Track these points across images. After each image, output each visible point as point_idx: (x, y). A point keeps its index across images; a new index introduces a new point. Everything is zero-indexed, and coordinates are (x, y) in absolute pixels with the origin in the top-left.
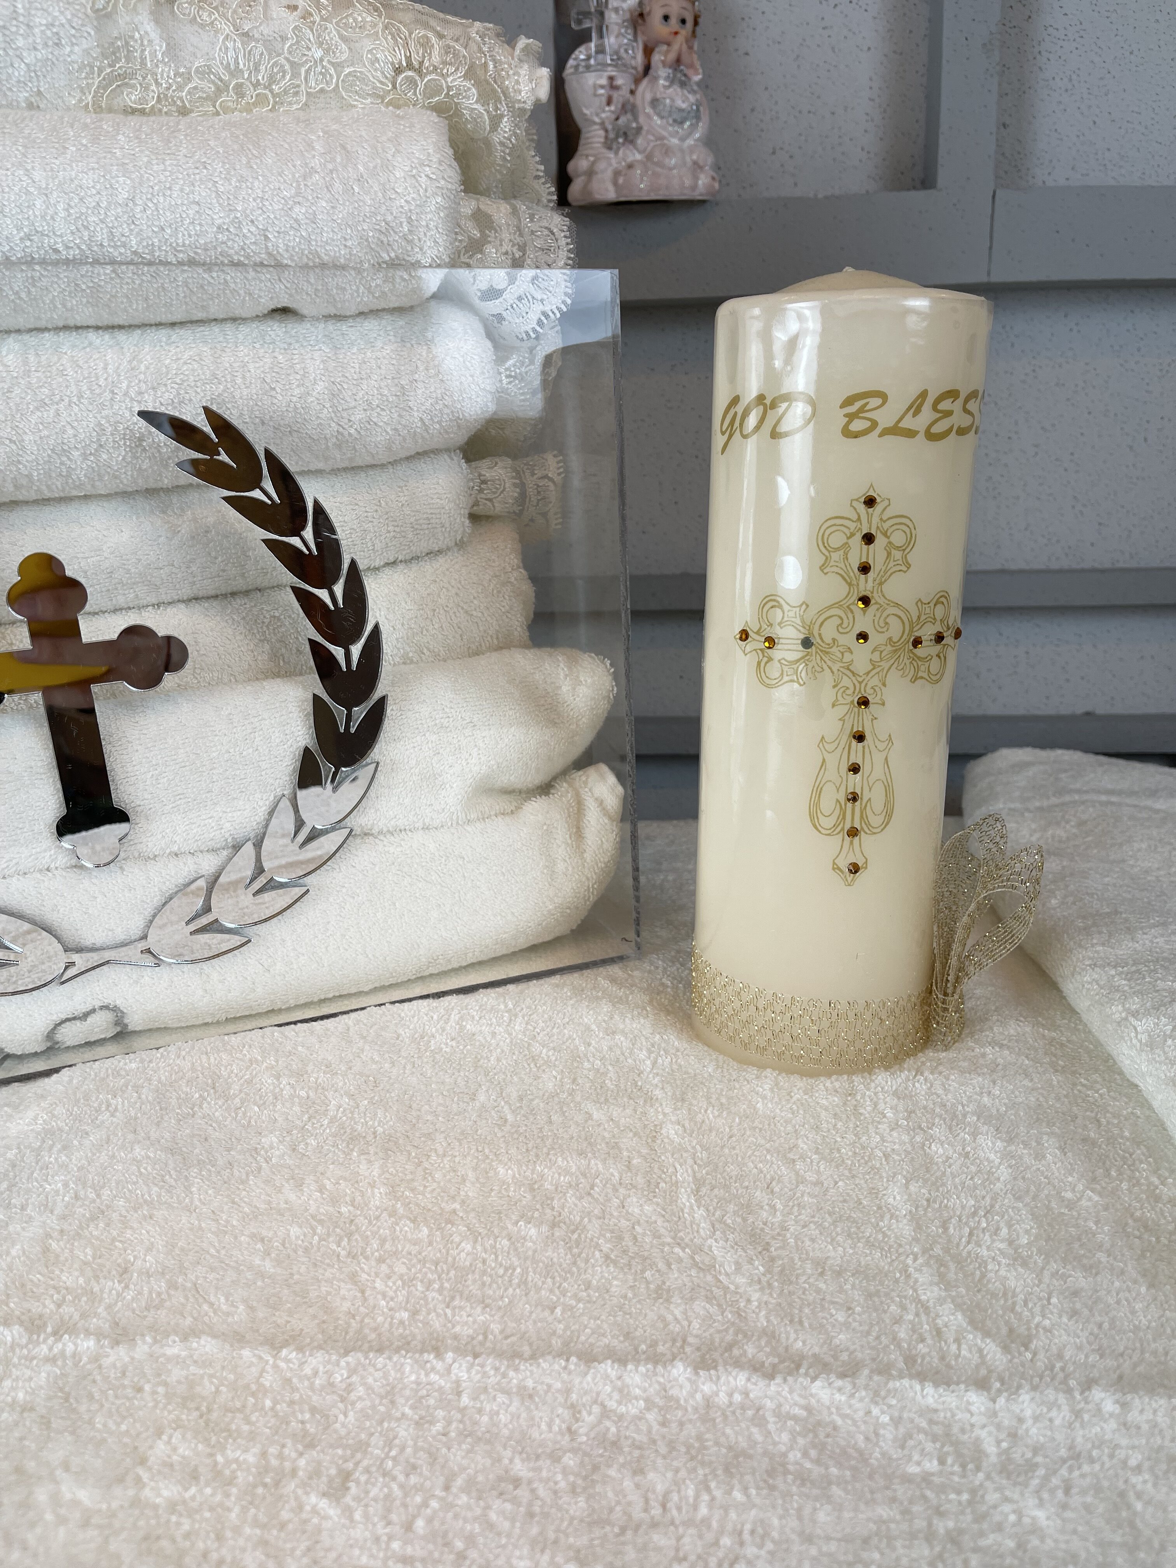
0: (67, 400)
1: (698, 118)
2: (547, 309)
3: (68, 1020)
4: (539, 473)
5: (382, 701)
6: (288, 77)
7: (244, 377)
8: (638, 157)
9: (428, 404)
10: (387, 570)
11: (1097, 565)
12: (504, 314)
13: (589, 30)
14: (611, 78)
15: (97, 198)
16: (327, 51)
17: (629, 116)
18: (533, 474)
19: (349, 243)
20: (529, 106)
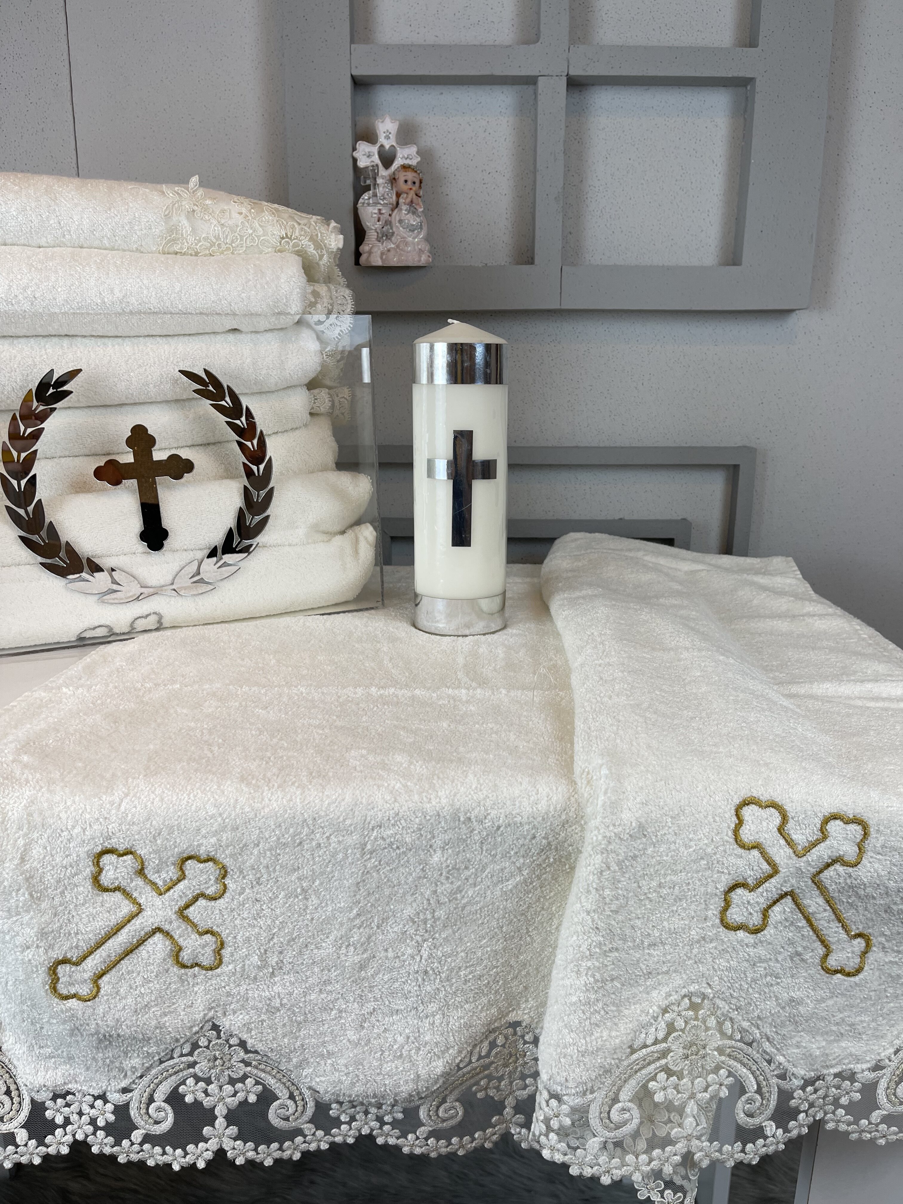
0: (149, 364)
1: (421, 228)
2: (342, 329)
3: (140, 617)
5: (272, 489)
6: (239, 241)
7: (218, 356)
8: (393, 246)
10: (275, 435)
11: (623, 445)
12: (325, 331)
13: (370, 185)
14: (380, 210)
15: (167, 291)
16: (254, 231)
17: (389, 227)
18: (338, 396)
19: (262, 306)
20: (335, 250)
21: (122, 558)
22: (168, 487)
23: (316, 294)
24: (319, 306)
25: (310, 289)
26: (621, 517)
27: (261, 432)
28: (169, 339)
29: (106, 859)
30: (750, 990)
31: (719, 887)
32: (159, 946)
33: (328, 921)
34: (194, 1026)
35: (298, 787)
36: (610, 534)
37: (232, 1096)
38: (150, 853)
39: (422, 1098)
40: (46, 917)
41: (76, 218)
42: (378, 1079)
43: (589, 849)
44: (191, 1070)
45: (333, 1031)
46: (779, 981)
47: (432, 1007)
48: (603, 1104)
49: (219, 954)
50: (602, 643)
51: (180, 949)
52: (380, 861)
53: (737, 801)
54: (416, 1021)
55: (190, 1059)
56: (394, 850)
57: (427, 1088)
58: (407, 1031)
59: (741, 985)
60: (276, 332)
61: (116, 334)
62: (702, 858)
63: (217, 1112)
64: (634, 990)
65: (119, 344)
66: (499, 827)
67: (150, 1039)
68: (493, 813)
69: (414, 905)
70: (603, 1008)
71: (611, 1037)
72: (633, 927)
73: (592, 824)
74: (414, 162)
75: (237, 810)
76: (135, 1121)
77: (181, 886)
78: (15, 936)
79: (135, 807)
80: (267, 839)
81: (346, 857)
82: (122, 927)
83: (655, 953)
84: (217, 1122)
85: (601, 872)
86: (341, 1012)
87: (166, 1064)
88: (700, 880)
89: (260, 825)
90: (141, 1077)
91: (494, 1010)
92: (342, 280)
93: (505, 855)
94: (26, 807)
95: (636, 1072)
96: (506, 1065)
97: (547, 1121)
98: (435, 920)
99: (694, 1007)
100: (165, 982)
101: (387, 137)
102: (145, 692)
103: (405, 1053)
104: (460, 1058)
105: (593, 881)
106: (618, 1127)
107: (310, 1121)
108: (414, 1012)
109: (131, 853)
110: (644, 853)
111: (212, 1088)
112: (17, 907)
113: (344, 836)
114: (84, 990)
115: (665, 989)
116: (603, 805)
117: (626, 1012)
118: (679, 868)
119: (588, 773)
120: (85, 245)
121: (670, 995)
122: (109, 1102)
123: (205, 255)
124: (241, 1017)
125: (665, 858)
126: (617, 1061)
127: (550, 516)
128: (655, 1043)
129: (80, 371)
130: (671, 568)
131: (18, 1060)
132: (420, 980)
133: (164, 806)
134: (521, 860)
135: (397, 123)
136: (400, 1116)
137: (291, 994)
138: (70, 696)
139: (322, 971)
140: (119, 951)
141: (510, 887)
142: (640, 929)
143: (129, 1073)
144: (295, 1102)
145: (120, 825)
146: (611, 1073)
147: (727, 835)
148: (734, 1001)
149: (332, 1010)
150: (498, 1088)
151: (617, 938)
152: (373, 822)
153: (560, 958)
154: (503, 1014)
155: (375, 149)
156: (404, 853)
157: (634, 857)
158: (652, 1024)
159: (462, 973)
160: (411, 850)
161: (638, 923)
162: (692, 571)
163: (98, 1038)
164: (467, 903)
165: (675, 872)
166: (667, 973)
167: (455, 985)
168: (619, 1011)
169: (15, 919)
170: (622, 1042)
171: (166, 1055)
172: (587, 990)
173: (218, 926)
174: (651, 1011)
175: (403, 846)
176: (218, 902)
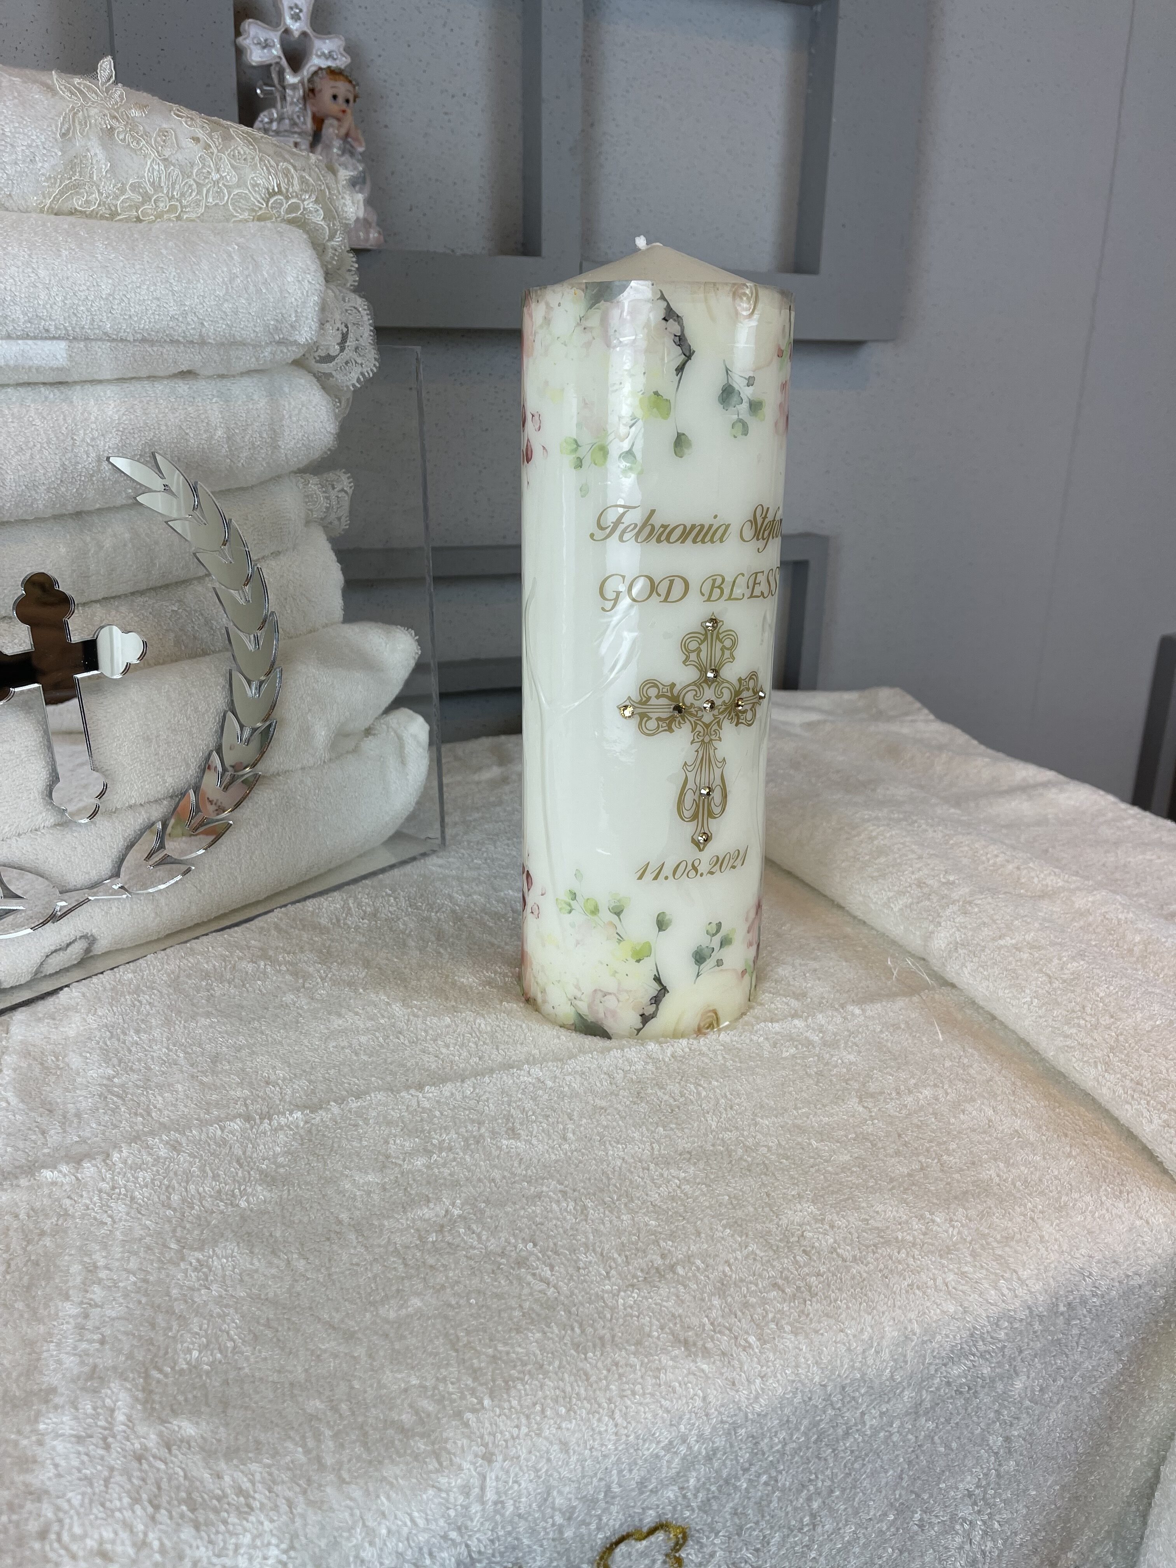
0: (39, 446)
2: (365, 370)
3: (56, 951)
4: (338, 487)
6: (194, 194)
7: (166, 425)
9: (292, 443)
12: (334, 373)
15: (87, 293)
16: (222, 177)
18: (334, 488)
19: (257, 330)
20: (352, 222)
68: (1104, 1283)
79: (515, 1481)
80: (764, 1453)
89: (753, 1431)
101: (296, 17)
123: (127, 220)
145: (492, 1530)
155: (275, 35)
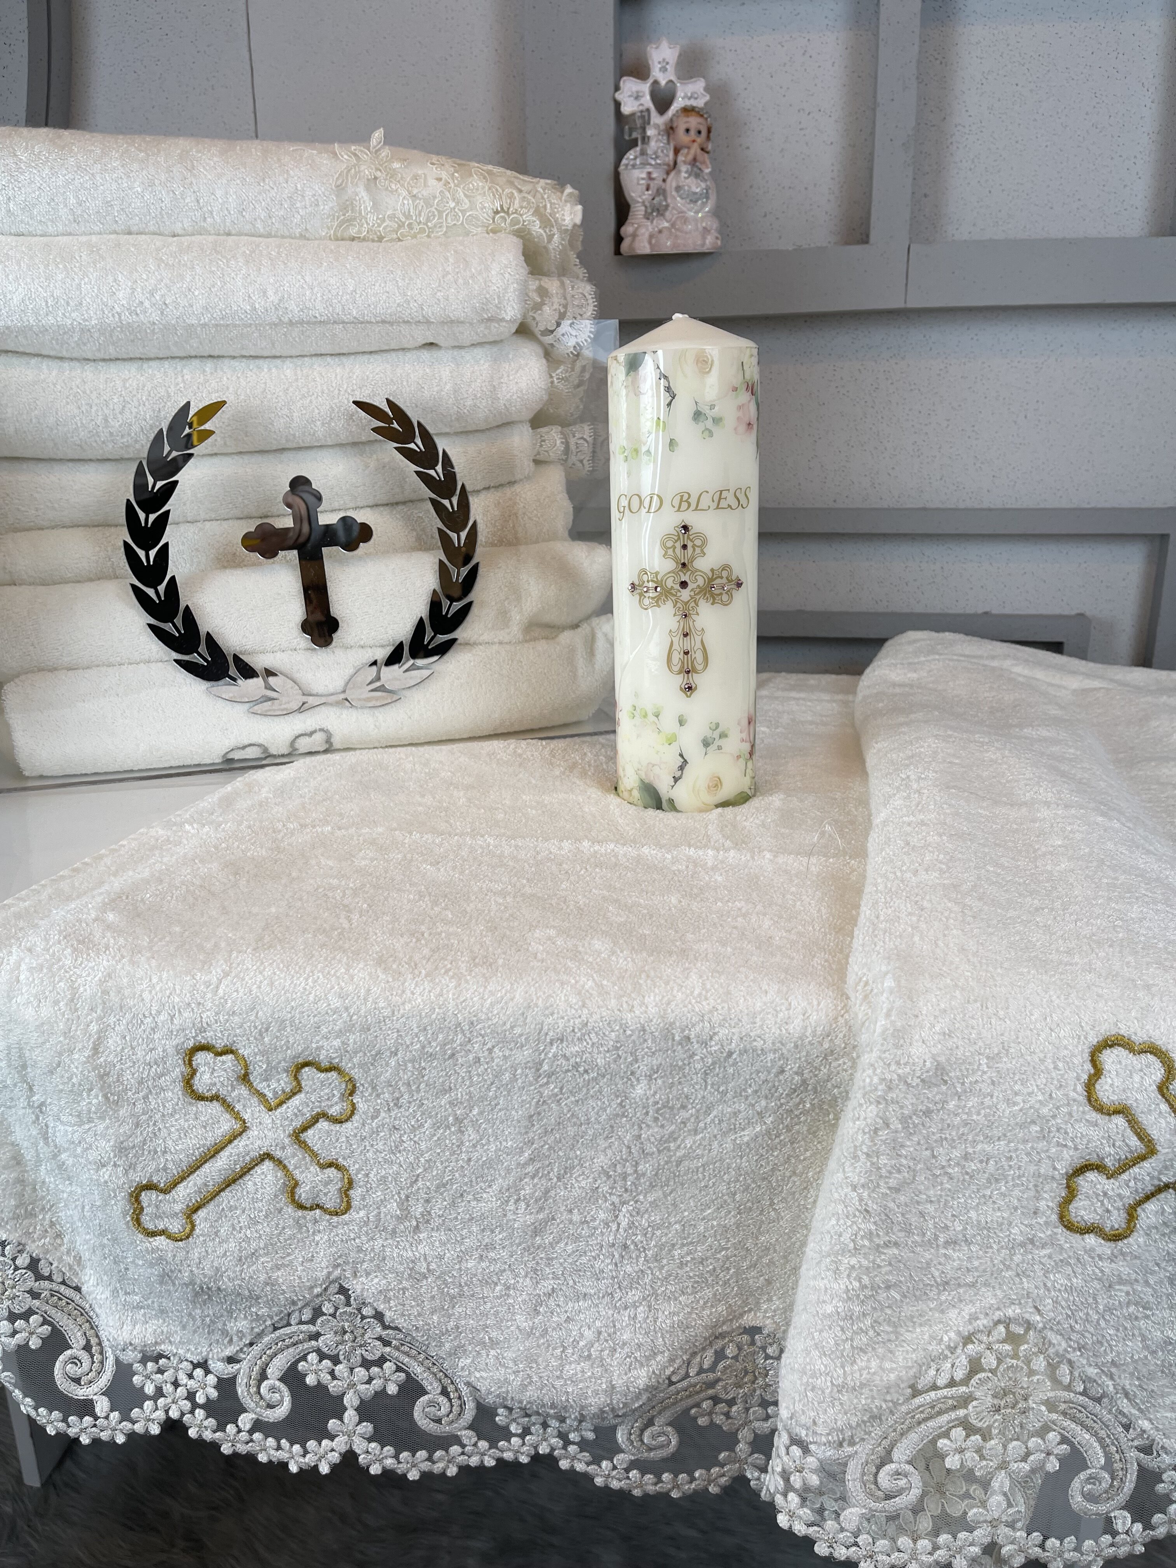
0: (316, 394)
1: (707, 198)
3: (302, 735)
4: (578, 436)
5: (477, 565)
6: (436, 218)
7: (407, 382)
8: (666, 224)
9: (508, 396)
10: (484, 492)
11: (992, 506)
12: (555, 344)
13: (636, 140)
14: (649, 173)
15: (337, 291)
16: (457, 203)
17: (661, 197)
18: (573, 436)
19: (466, 310)
20: (570, 227)
21: (279, 655)
22: (341, 562)
23: (543, 292)
24: (546, 308)
25: (533, 285)
26: (987, 609)
27: (463, 486)
28: (344, 359)
29: (201, 1058)
30: (1102, 1323)
31: (1059, 1167)
32: (269, 1177)
33: (489, 1164)
34: (316, 1286)
35: (452, 977)
36: (967, 634)
37: (366, 1383)
38: (256, 1054)
39: (618, 1416)
40: (126, 1128)
41: (219, 193)
42: (558, 1383)
43: (859, 1095)
44: (313, 1343)
45: (497, 1312)
46: (1149, 1313)
47: (634, 1295)
48: (867, 1463)
49: (347, 1196)
50: (919, 792)
51: (296, 1184)
52: (561, 1089)
53: (1094, 1039)
54: (611, 1312)
55: (312, 1328)
56: (581, 1075)
57: (625, 1404)
58: (598, 1323)
59: (1088, 1314)
60: (488, 346)
61: (274, 352)
62: (1033, 1122)
63: (346, 1401)
64: (921, 1306)
65: (276, 367)
66: (730, 1054)
67: (258, 1298)
68: (723, 1032)
69: (609, 1152)
70: (873, 1327)
71: (883, 1370)
72: (922, 1214)
73: (866, 1059)
74: (700, 103)
75: (369, 1004)
76: (243, 1401)
77: (296, 1101)
78: (87, 1149)
79: (237, 991)
80: (408, 1046)
81: (514, 1078)
82: (222, 1149)
83: (955, 1255)
84: (346, 1415)
85: (876, 1131)
86: (508, 1288)
87: (282, 1331)
88: (1028, 1154)
89: (398, 1026)
90: (251, 1344)
91: (721, 1308)
92: (581, 272)
93: (739, 1093)
94: (101, 982)
95: (919, 1423)
96: (739, 1386)
97: (786, 1476)
98: (639, 1176)
99: (1012, 1338)
100: (277, 1225)
101: (664, 70)
102: (286, 834)
103: (594, 1354)
104: (672, 1369)
105: (863, 1142)
106: (888, 1497)
107: (471, 1427)
108: (607, 1299)
109: (232, 1052)
110: (943, 1108)
111: (340, 1369)
112: (89, 1111)
113: (511, 1050)
114: (176, 1226)
115: (968, 1310)
116: (883, 1032)
117: (908, 1336)
118: (996, 1133)
119: (867, 983)
120: (233, 232)
121: (977, 1319)
122: (210, 1372)
123: (391, 240)
124: (376, 1280)
125: (975, 1117)
126: (891, 1404)
127: (880, 609)
128: (952, 1383)
129: (224, 403)
130: (1052, 685)
131: (101, 1307)
132: (617, 1256)
133: (274, 992)
134: (763, 1103)
135: (678, 47)
136: (591, 1436)
137: (441, 1258)
138: (193, 835)
139: (483, 1230)
140: (219, 1179)
141: (746, 1139)
142: (934, 1218)
143: (235, 1339)
144: (450, 1400)
145: (217, 1014)
146: (881, 1419)
147: (1075, 1090)
148: (1074, 1337)
149: (496, 1284)
150: (727, 1415)
151: (896, 1228)
152: (551, 1033)
153: (812, 1249)
154: (734, 1315)
155: (645, 87)
156: (595, 1079)
157: (928, 1113)
158: (946, 1357)
159: (676, 1253)
160: (604, 1076)
161: (930, 1208)
162: (1083, 690)
163: (194, 1290)
164: (684, 1156)
165: (989, 1139)
166: (973, 1285)
167: (666, 1268)
168: (897, 1333)
169: (87, 1126)
170: (900, 1378)
171: (281, 1319)
172: (849, 1299)
173: (344, 1158)
174: (946, 1338)
175: (593, 1069)
176: (344, 1125)
